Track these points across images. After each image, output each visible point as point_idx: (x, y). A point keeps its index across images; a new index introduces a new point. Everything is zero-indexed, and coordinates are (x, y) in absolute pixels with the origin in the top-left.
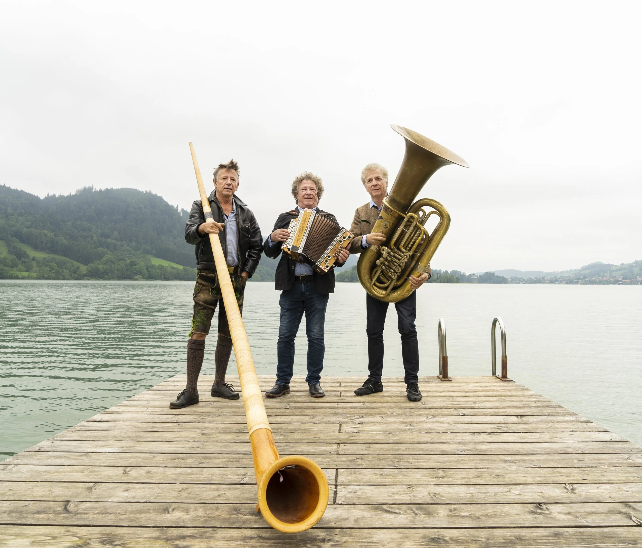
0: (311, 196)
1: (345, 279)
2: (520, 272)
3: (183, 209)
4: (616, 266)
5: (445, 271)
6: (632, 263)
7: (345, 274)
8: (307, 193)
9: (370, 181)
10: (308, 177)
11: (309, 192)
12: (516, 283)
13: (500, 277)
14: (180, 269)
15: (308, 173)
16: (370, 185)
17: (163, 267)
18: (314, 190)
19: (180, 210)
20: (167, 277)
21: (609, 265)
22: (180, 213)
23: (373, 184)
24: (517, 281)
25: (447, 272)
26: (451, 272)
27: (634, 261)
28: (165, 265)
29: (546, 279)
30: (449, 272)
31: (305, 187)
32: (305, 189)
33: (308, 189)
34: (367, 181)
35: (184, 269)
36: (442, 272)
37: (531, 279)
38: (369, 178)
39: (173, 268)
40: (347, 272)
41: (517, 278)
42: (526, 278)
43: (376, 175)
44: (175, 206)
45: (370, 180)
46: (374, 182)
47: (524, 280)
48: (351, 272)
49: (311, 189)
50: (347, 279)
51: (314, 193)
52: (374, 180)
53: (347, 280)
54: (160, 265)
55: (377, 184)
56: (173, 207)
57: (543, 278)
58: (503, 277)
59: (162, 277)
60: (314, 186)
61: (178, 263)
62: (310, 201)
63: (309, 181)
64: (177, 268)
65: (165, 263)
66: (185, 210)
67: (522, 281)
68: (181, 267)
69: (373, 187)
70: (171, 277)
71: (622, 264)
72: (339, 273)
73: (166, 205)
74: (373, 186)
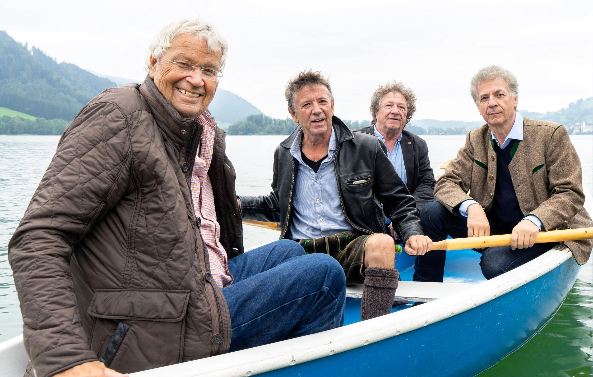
0: (398, 117)
1: (239, 132)
2: (439, 122)
3: (34, 48)
4: (541, 114)
5: (355, 121)
6: (559, 111)
7: (239, 125)
8: (392, 112)
9: (484, 98)
10: (397, 89)
11: (395, 110)
12: (434, 134)
13: (417, 127)
14: (31, 121)
15: (398, 82)
16: (485, 104)
17: (10, 118)
18: (404, 108)
19: (30, 48)
20: (15, 131)
21: (534, 113)
22: (30, 52)
23: (489, 105)
24: (436, 131)
25: (357, 122)
26: (362, 123)
27: (560, 109)
28: (12, 117)
29: (467, 129)
30: (360, 123)
31: (390, 102)
32: (391, 106)
33: (395, 106)
34: (480, 99)
35: (38, 121)
36: (352, 123)
37: (451, 129)
38: (482, 93)
39: (22, 119)
40: (241, 123)
41: (435, 129)
42: (445, 129)
43: (495, 88)
44: (24, 44)
45: (486, 97)
46: (492, 101)
47: (443, 130)
48: (245, 123)
49: (400, 106)
50: (241, 131)
51: (403, 113)
52: (491, 97)
53: (242, 133)
54: (5, 116)
55: (496, 104)
56: (21, 44)
57: (463, 128)
58: (420, 127)
59: (9, 131)
60: (404, 102)
61: (29, 113)
62: (396, 123)
63: (398, 95)
64: (28, 120)
65: (13, 114)
66: (37, 48)
67: (441, 132)
68: (33, 119)
69: (489, 110)
70: (20, 131)
71: (548, 112)
72: (232, 124)
73: (12, 42)
74: (491, 107)
